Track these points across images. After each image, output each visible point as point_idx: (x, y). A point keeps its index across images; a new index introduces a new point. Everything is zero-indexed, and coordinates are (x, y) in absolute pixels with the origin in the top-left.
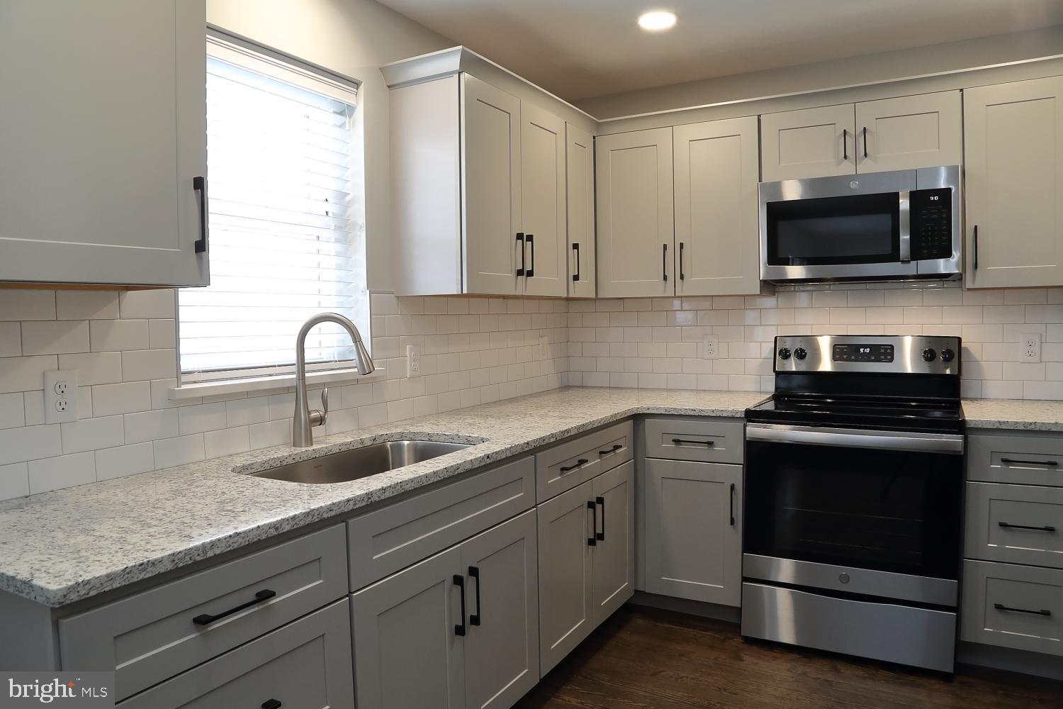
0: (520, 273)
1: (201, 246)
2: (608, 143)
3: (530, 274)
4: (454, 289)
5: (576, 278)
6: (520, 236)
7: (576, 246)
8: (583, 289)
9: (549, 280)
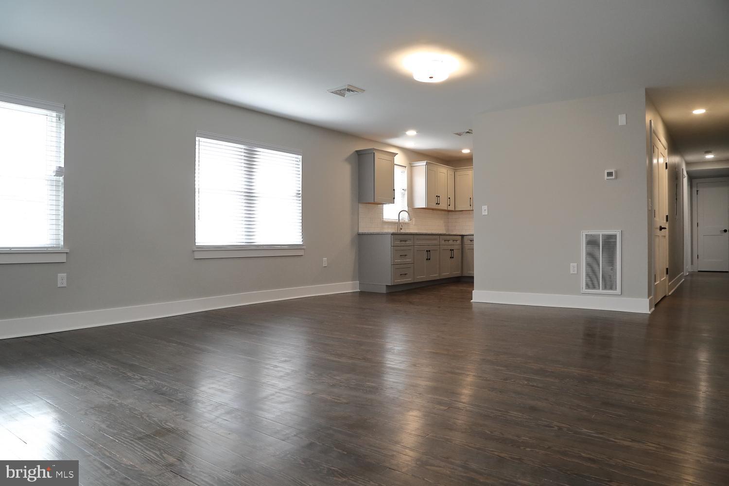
0: (437, 204)
1: (394, 198)
2: (457, 173)
3: (439, 204)
4: (424, 206)
5: (449, 205)
6: (437, 196)
7: (449, 198)
8: (451, 208)
9: (443, 206)
